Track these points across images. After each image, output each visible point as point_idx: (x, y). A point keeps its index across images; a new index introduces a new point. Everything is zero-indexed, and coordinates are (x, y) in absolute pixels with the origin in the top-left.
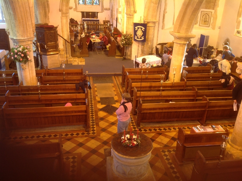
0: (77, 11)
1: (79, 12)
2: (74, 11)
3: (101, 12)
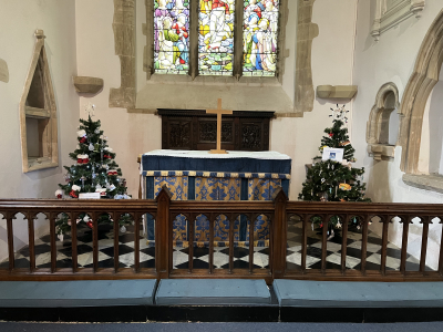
0: (132, 110)
1: (144, 111)
2: (113, 104)
3: (292, 115)
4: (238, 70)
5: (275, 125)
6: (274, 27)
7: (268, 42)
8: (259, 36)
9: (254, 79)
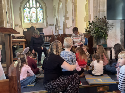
2: (20, 28)
3: (46, 28)
4: (37, 22)
5: (43, 29)
6: (42, 15)
7: (41, 17)
8: (40, 17)
9: (40, 23)
